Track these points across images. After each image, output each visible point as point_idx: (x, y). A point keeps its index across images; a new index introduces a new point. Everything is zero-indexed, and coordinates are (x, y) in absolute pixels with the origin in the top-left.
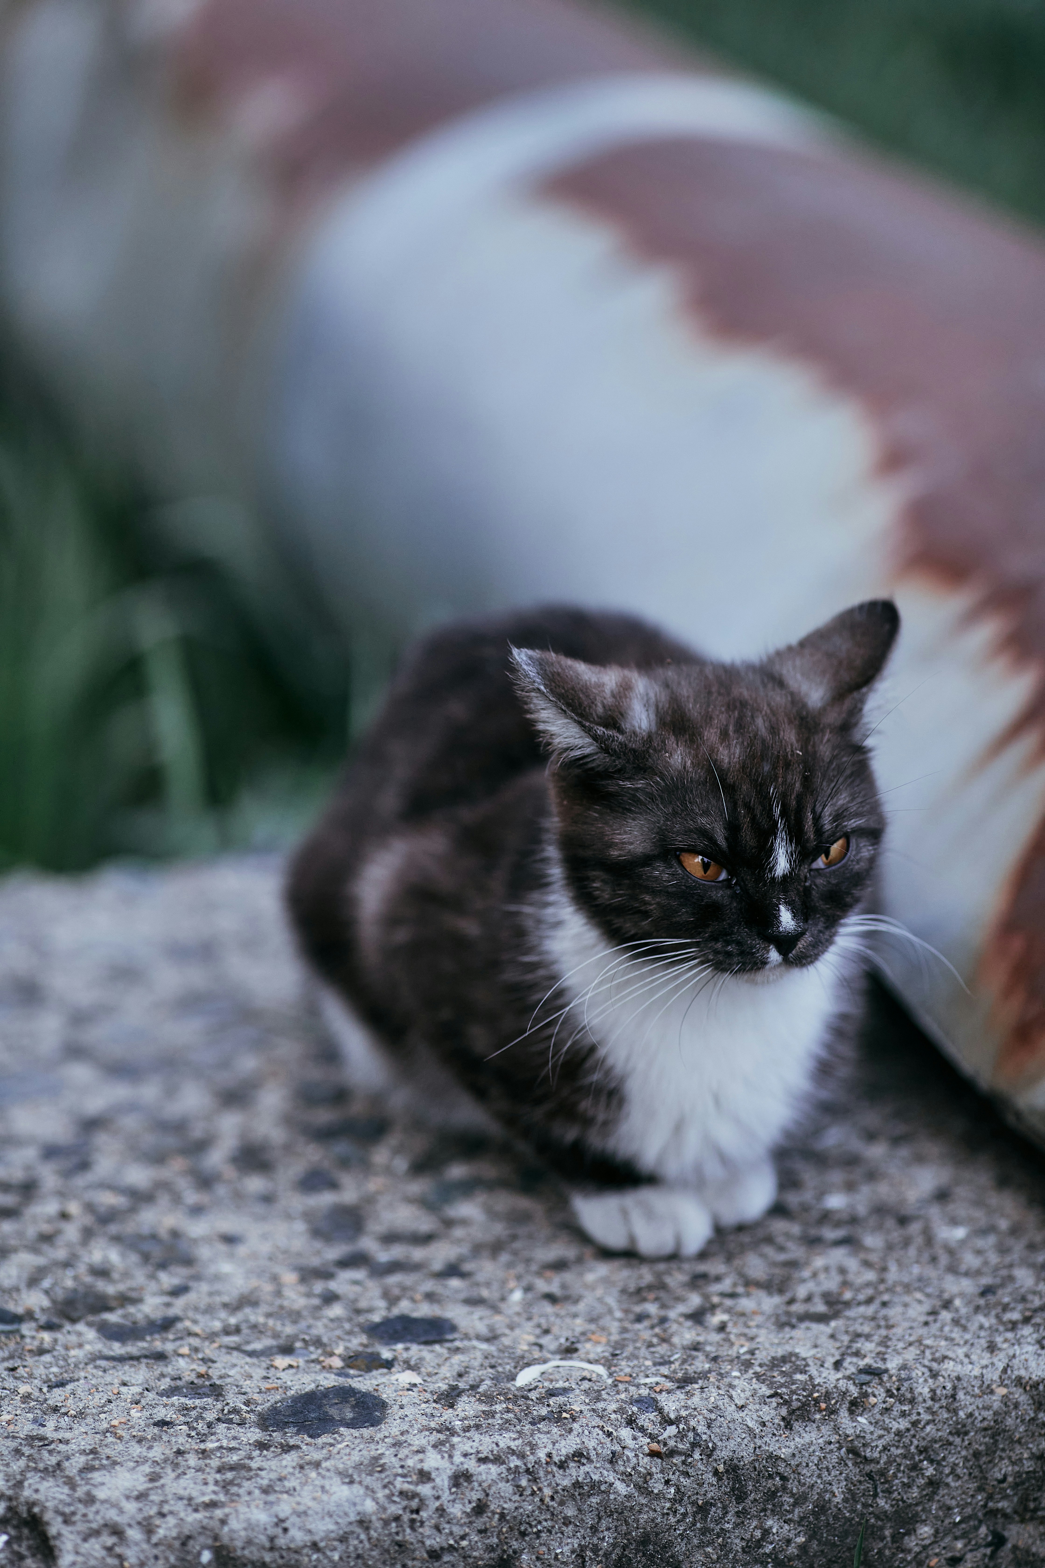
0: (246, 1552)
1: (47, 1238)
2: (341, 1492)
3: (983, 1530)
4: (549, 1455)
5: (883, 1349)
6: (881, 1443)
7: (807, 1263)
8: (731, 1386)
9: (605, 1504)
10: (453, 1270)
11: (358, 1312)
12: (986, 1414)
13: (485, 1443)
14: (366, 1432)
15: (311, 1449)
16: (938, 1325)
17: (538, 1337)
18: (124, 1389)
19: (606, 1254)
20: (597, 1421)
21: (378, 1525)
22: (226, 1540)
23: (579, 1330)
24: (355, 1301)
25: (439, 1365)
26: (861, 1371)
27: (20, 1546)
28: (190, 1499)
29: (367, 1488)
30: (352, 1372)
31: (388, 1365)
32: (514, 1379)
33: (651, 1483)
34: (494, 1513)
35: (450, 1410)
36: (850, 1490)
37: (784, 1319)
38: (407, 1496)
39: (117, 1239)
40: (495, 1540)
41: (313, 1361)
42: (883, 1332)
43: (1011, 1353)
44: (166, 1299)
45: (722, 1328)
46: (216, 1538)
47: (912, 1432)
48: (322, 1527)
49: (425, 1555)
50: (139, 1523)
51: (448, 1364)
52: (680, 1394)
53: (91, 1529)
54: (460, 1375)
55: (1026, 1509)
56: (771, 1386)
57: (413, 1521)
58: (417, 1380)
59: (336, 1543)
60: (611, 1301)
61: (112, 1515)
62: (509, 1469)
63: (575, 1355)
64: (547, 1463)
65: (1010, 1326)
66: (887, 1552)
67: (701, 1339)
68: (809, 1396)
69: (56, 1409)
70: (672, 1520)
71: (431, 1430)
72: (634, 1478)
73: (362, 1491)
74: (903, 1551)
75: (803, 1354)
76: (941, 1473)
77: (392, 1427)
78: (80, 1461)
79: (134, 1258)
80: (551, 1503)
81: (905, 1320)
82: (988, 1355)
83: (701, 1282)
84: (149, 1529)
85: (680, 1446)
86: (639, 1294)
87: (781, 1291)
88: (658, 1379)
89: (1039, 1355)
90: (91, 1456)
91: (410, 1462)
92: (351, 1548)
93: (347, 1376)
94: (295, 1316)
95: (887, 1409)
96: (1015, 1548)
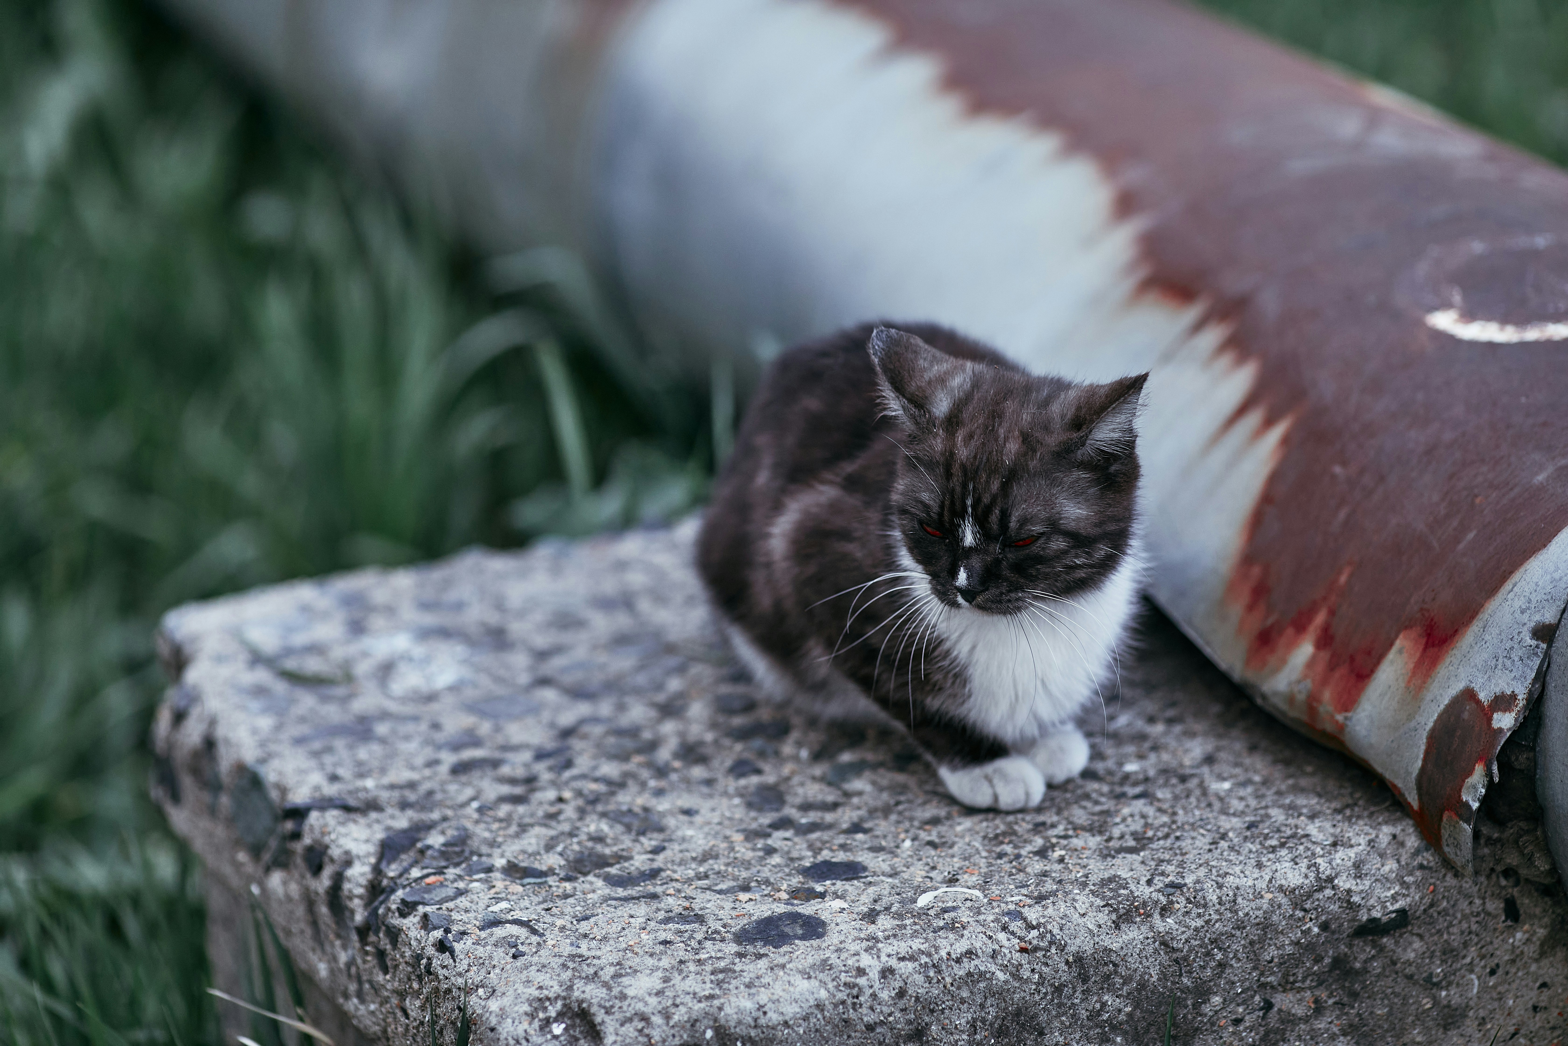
0: (738, 1030)
1: (553, 816)
2: (803, 985)
3: (1257, 998)
4: (949, 954)
5: (1181, 870)
6: (1184, 937)
7: (1117, 811)
8: (1074, 900)
9: (989, 988)
10: (856, 828)
11: (792, 860)
12: (1258, 913)
13: (902, 947)
14: (815, 943)
15: (777, 955)
16: (1219, 850)
17: (928, 872)
18: (632, 920)
19: (970, 811)
20: (981, 929)
21: (830, 1007)
22: (723, 1022)
23: (957, 865)
24: (788, 852)
25: (859, 895)
26: (1167, 886)
27: (575, 1031)
28: (695, 994)
29: (821, 981)
30: (795, 902)
31: (822, 896)
32: (915, 902)
33: (1021, 971)
34: (911, 996)
35: (873, 926)
36: (1162, 972)
37: (1105, 852)
38: (850, 986)
39: (604, 815)
40: (913, 1016)
41: (766, 896)
42: (1180, 858)
43: (1274, 869)
44: (650, 856)
45: (1061, 860)
46: (716, 1020)
47: (1206, 928)
48: (791, 1010)
49: (864, 1028)
50: (660, 1012)
51: (865, 893)
52: (1038, 908)
53: (625, 1017)
54: (875, 901)
55: (1287, 982)
56: (1103, 898)
57: (854, 1004)
58: (845, 905)
59: (800, 1021)
60: (977, 844)
61: (640, 1006)
62: (921, 965)
63: (957, 884)
64: (948, 959)
65: (1271, 850)
66: (1190, 1017)
67: (1047, 868)
68: (1131, 905)
69: (585, 936)
70: (1037, 998)
71: (862, 940)
72: (1010, 968)
73: (817, 983)
74: (1201, 1015)
75: (1124, 876)
76: (1227, 957)
77: (833, 938)
78: (612, 970)
79: (619, 828)
80: (951, 988)
81: (1194, 849)
82: (1258, 871)
83: (1041, 828)
84: (667, 1017)
85: (1041, 944)
86: (997, 839)
87: (1101, 833)
88: (1021, 897)
89: (1295, 869)
90: (618, 967)
91: (850, 962)
92: (812, 1025)
93: (792, 905)
94: (747, 864)
95: (1187, 912)
96: (1280, 1010)
